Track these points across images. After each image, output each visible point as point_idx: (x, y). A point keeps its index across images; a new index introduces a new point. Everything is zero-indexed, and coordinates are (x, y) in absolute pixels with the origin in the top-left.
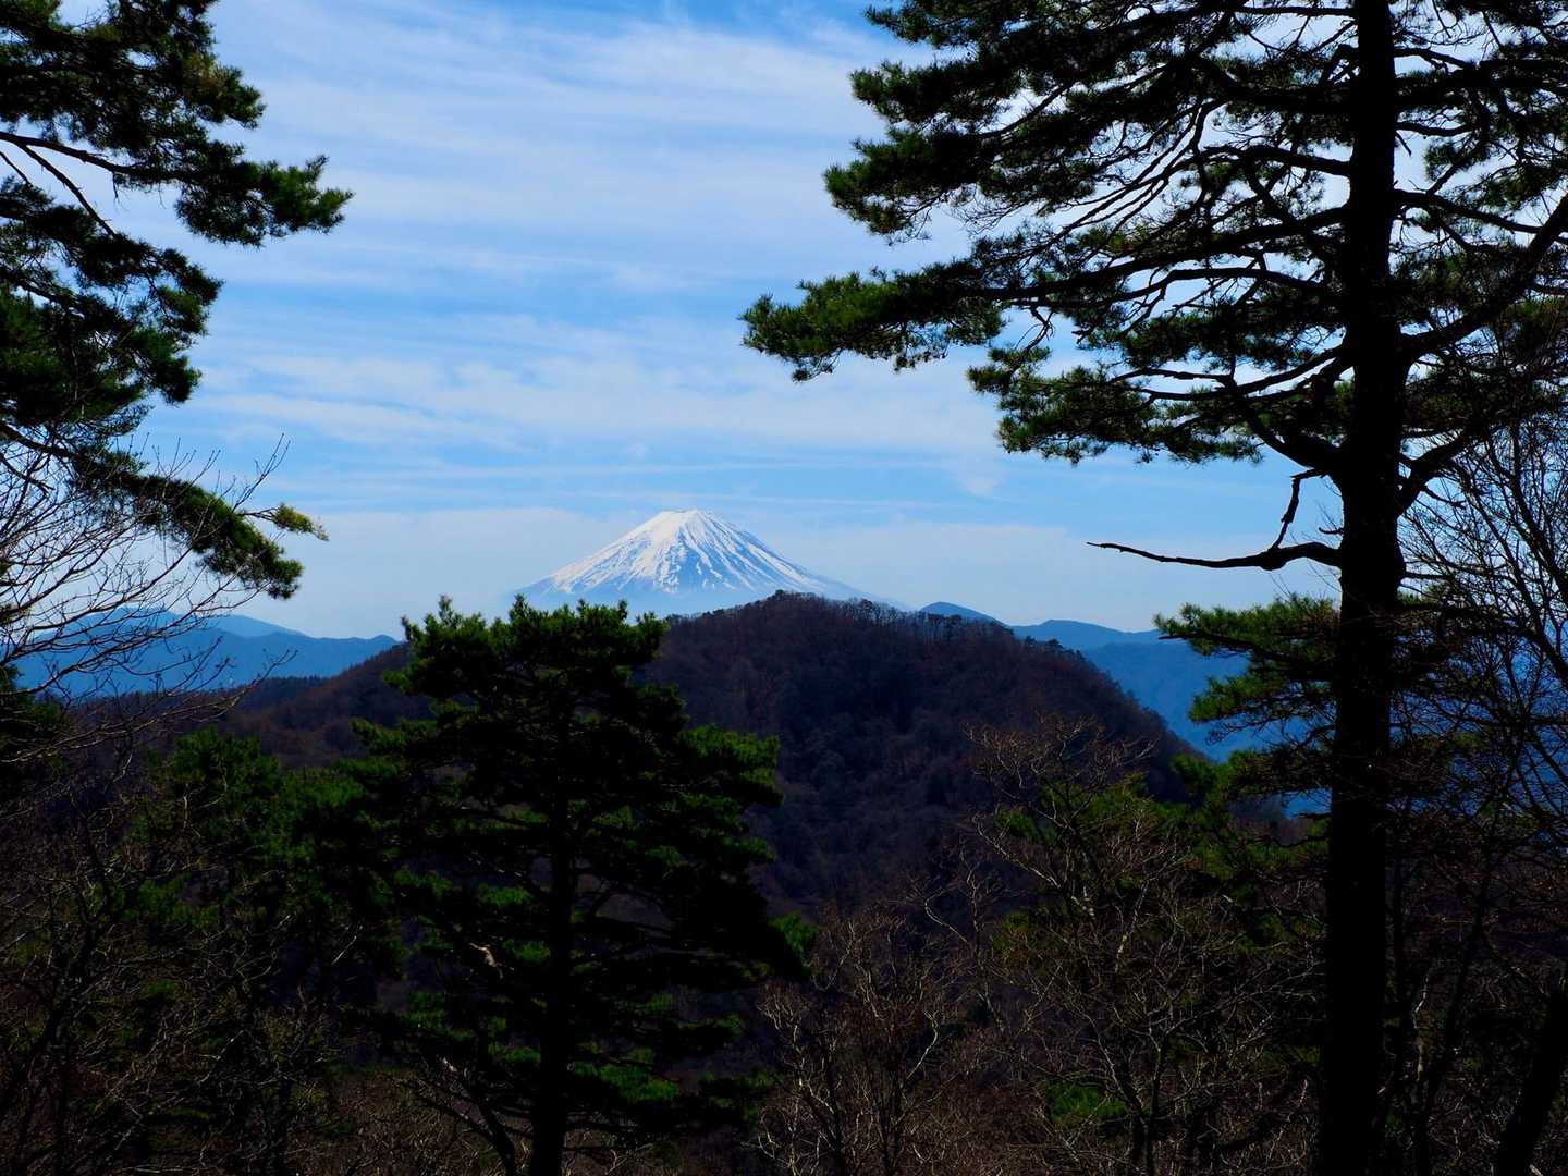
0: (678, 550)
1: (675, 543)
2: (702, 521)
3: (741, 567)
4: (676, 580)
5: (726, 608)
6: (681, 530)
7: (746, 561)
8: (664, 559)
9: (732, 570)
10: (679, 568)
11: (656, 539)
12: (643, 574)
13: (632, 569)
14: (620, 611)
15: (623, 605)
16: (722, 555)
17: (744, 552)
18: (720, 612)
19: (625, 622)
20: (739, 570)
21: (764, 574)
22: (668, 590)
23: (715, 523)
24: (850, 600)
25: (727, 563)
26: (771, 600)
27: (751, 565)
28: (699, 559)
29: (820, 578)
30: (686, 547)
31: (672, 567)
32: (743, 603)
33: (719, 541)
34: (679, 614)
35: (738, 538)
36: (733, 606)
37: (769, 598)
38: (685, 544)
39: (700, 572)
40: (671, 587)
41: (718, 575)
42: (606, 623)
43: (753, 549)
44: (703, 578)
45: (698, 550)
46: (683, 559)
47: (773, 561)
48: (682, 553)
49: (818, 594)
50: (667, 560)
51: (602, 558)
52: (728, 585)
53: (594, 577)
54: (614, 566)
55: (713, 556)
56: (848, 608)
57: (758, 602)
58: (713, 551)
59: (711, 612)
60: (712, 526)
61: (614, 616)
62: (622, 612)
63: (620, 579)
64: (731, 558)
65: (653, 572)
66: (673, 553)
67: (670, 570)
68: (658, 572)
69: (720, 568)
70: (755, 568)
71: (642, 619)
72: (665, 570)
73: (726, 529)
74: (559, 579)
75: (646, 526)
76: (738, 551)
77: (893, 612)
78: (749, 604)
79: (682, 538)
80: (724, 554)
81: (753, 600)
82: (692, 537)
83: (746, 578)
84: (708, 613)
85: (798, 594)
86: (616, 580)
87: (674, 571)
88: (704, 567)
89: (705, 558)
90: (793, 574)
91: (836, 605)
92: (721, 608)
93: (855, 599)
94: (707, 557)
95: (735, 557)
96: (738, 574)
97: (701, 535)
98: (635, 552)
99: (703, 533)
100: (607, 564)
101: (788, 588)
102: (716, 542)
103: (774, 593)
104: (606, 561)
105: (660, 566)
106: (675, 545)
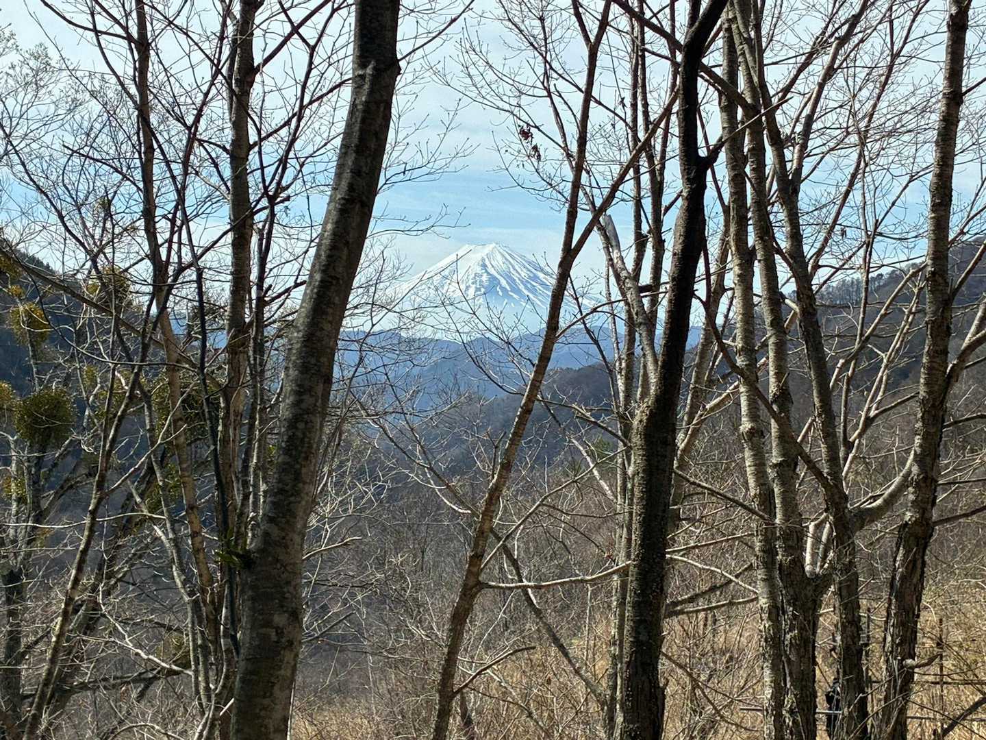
0: (482, 275)
1: (479, 270)
2: (500, 252)
3: (533, 290)
4: (481, 299)
6: (483, 259)
7: (537, 286)
8: (471, 281)
10: (483, 290)
13: (444, 291)
17: (535, 278)
20: (532, 293)
25: (522, 287)
28: (499, 283)
30: (488, 274)
31: (477, 289)
33: (514, 269)
35: (529, 267)
38: (486, 271)
39: (500, 293)
41: (515, 296)
45: (499, 277)
46: (486, 284)
48: (485, 278)
50: (473, 283)
52: (523, 304)
54: (429, 288)
55: (511, 282)
58: (510, 277)
60: (509, 258)
66: (477, 278)
67: (476, 291)
72: (472, 291)
73: (519, 259)
76: (530, 277)
79: (484, 266)
82: (493, 266)
87: (479, 293)
88: (503, 289)
89: (503, 283)
97: (499, 263)
99: (501, 262)
105: (468, 288)
106: (478, 272)
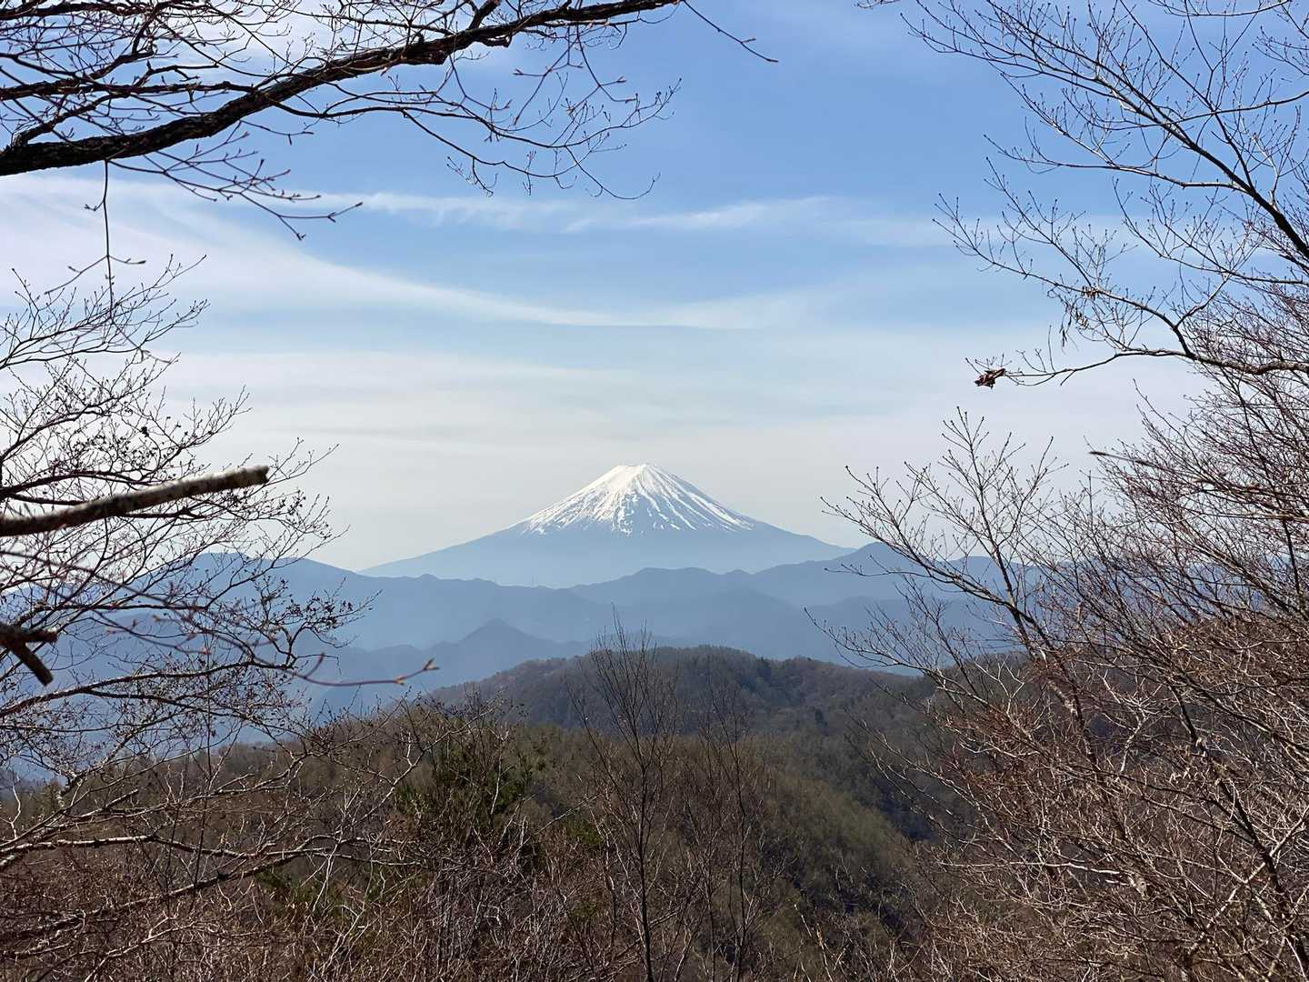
1: (629, 491)
2: (650, 473)
3: (683, 511)
6: (634, 481)
8: (620, 504)
9: (676, 513)
10: (632, 512)
11: (613, 488)
12: (604, 517)
17: (686, 499)
21: (702, 516)
22: (624, 530)
23: (661, 476)
27: (692, 509)
28: (649, 504)
29: (747, 520)
30: (638, 495)
38: (637, 493)
40: (626, 527)
43: (693, 496)
44: (653, 519)
46: (636, 505)
47: (711, 506)
51: (569, 504)
52: (674, 526)
53: (562, 521)
55: (661, 503)
58: (660, 498)
60: (660, 478)
63: (584, 522)
64: (675, 503)
65: (612, 516)
68: (616, 515)
69: (666, 511)
70: (695, 512)
72: (622, 513)
73: (670, 479)
74: (534, 522)
75: (605, 478)
79: (635, 487)
80: (670, 501)
82: (643, 487)
86: (581, 522)
88: (653, 511)
90: (726, 516)
94: (655, 503)
95: (678, 502)
96: (681, 516)
97: (649, 483)
98: (596, 499)
100: (574, 509)
104: (572, 506)
105: (618, 509)
106: (629, 493)
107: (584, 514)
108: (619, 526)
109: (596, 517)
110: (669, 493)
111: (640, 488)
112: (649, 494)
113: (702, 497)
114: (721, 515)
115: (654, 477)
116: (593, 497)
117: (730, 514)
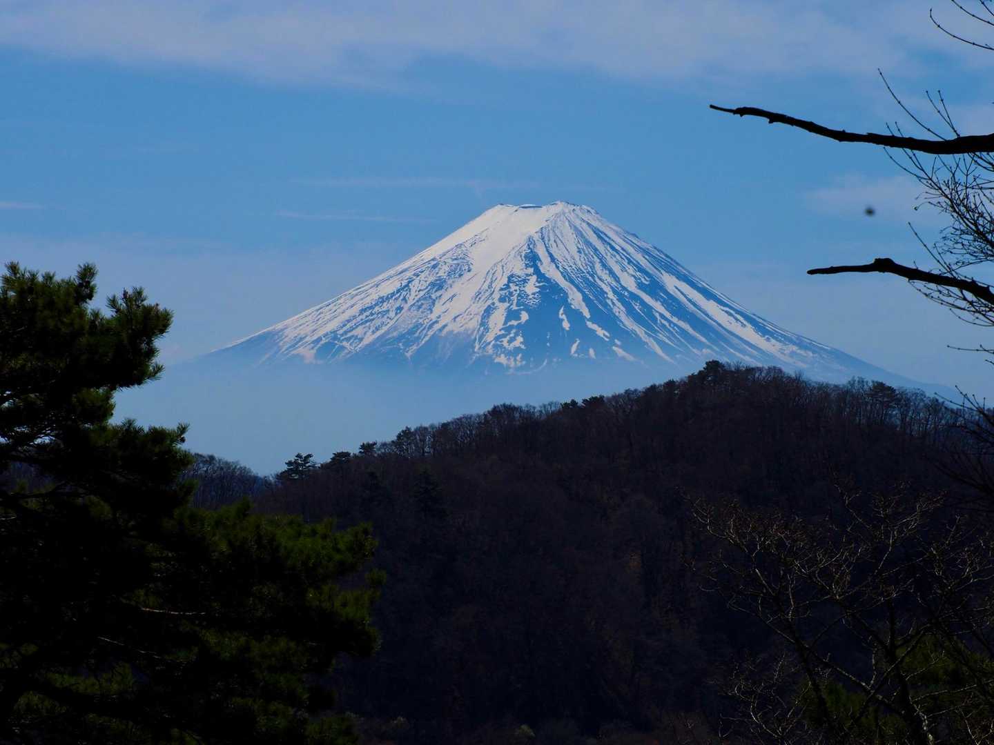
0: (525, 281)
1: (519, 268)
2: (572, 226)
3: (646, 318)
4: (520, 339)
5: (608, 393)
6: (531, 242)
7: (658, 307)
8: (496, 296)
9: (629, 323)
10: (525, 316)
11: (481, 260)
12: (455, 327)
13: (433, 317)
14: (81, 285)
15: (87, 273)
16: (611, 295)
17: (655, 288)
18: (596, 402)
19: (91, 306)
20: (642, 323)
21: (691, 331)
22: (502, 359)
23: (597, 232)
24: (852, 384)
25: (619, 310)
26: (696, 381)
27: (668, 315)
28: (565, 300)
29: (800, 343)
30: (540, 276)
31: (512, 315)
32: (640, 384)
33: (604, 266)
34: (516, 404)
35: (643, 262)
36: (621, 391)
37: (692, 377)
38: (537, 272)
39: (566, 325)
40: (509, 354)
41: (601, 332)
42: (50, 304)
43: (670, 282)
44: (572, 336)
45: (563, 284)
46: (533, 302)
47: (711, 307)
48: (531, 287)
49: (790, 371)
50: (502, 300)
51: (374, 296)
52: (620, 352)
53: (359, 331)
54: (400, 309)
55: (594, 297)
56: (846, 398)
57: (670, 384)
58: (592, 285)
59: (579, 401)
60: (593, 239)
61: (68, 294)
62: (83, 286)
63: (408, 337)
64: (627, 299)
65: (474, 323)
66: (513, 287)
67: (508, 319)
68: (483, 323)
69: (604, 317)
70: (675, 320)
71: (122, 304)
72: (498, 319)
73: (619, 242)
74: (291, 334)
75: (464, 234)
76: (640, 286)
77: (935, 407)
78: (653, 388)
79: (532, 258)
80: (615, 292)
81: (660, 380)
82: (553, 259)
83: (656, 339)
84: (574, 403)
85: (750, 370)
86: (400, 338)
87: (514, 323)
88: (574, 315)
89: (576, 299)
90: (748, 333)
91: (824, 391)
92: (597, 395)
93: (862, 381)
94: (579, 296)
95: (634, 297)
96: (640, 331)
97: (569, 250)
98: (439, 285)
99: (574, 250)
100: (385, 306)
101: (730, 358)
102: (598, 266)
103: (701, 366)
104: (382, 300)
105: (488, 311)
106: (517, 272)
107: (408, 318)
108: (490, 349)
109: (437, 327)
110: (611, 273)
111: (545, 259)
112: (565, 275)
113: (693, 285)
114: (735, 327)
115: (579, 233)
116: (431, 279)
117: (761, 328)
